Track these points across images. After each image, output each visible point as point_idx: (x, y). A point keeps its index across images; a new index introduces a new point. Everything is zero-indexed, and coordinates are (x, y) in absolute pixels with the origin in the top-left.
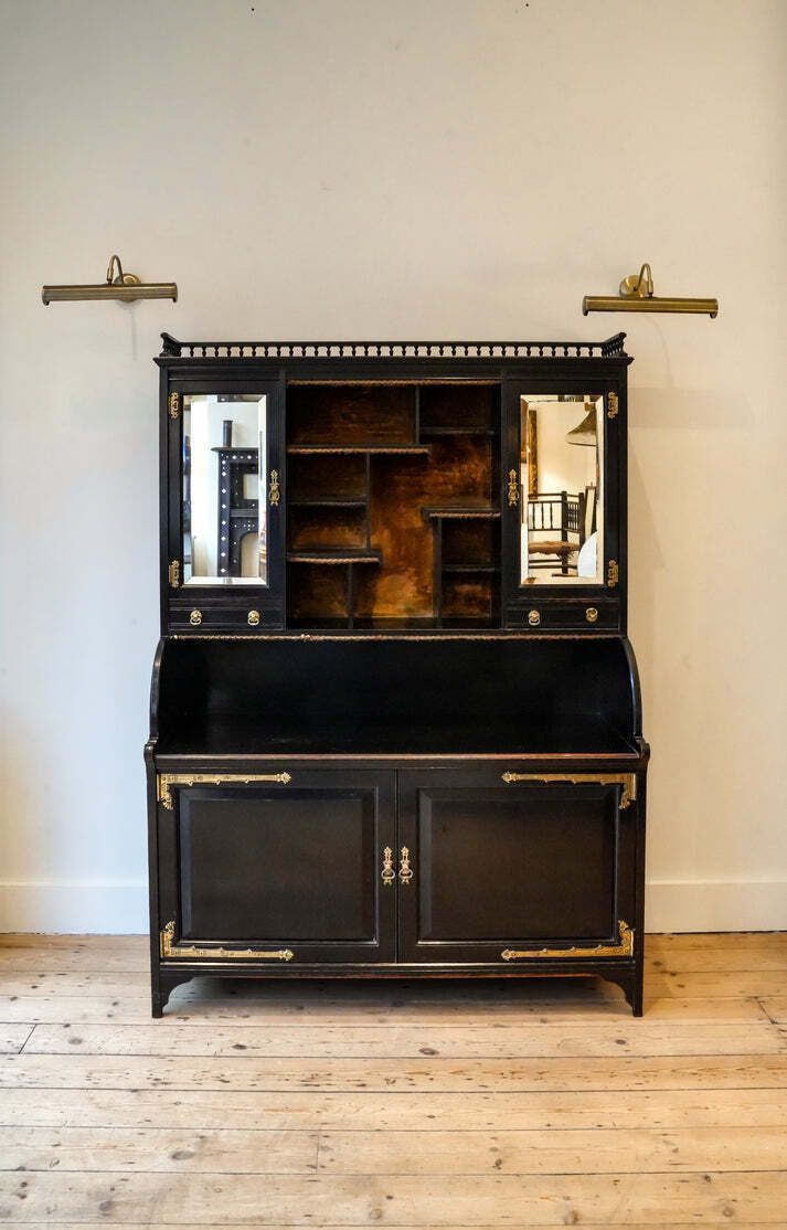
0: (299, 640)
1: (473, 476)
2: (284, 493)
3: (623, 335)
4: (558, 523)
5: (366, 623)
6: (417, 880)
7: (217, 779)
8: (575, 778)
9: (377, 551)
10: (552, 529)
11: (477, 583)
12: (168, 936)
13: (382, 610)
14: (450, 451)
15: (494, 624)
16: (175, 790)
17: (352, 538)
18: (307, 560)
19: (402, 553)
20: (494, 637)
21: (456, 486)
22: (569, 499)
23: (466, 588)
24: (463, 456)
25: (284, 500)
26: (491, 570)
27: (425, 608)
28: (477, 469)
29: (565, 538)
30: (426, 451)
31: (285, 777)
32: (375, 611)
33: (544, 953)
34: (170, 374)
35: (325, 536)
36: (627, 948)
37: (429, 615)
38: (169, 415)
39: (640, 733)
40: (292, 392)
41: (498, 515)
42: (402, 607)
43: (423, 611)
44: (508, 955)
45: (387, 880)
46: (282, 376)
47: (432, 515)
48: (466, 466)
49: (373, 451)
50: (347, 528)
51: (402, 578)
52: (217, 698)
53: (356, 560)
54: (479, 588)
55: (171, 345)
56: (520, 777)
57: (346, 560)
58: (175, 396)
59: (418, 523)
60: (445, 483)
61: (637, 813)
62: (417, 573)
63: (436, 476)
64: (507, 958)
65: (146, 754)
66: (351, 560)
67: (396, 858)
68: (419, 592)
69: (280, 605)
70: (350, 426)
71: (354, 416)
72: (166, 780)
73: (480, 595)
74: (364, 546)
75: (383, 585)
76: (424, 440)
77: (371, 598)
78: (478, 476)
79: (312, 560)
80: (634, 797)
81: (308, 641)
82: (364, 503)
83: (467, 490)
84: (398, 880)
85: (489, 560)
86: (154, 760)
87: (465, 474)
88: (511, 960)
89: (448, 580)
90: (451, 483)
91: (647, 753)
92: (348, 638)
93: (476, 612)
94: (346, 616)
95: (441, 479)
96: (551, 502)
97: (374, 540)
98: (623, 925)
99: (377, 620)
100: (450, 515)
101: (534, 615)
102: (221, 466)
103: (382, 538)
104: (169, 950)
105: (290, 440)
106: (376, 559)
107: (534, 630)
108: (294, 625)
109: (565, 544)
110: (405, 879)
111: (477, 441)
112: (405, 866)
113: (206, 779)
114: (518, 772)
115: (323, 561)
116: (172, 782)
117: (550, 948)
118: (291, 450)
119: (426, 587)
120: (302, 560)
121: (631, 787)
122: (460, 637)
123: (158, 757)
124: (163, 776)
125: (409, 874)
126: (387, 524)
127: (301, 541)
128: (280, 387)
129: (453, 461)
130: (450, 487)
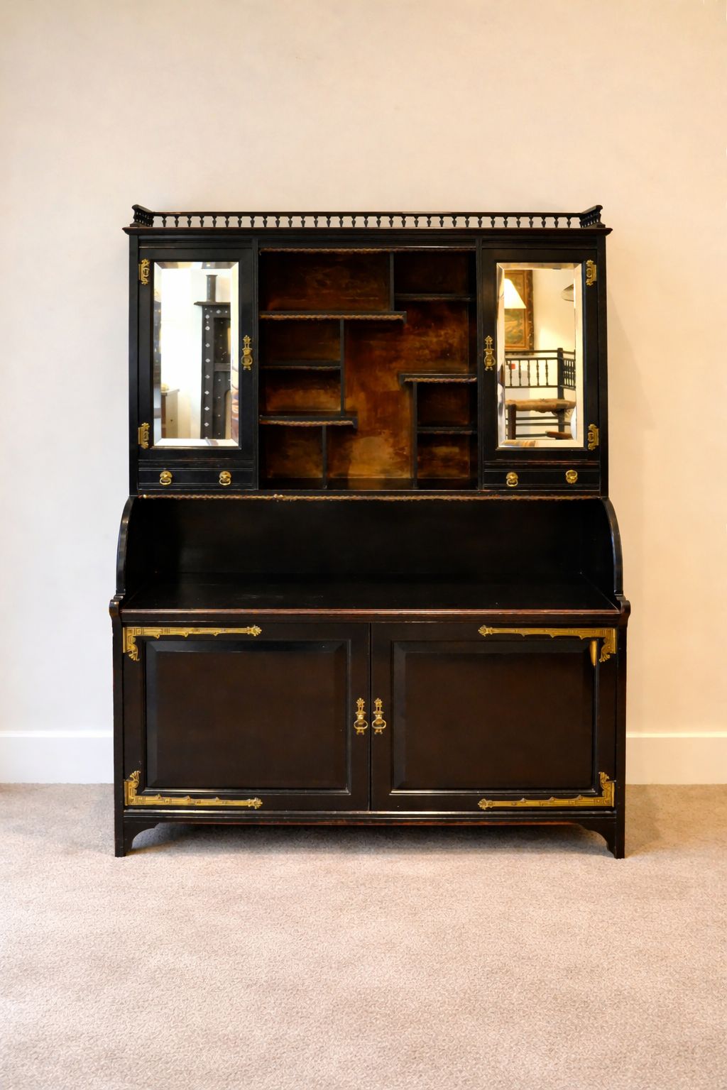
0: (271, 500)
1: (450, 341)
2: (257, 357)
3: (599, 208)
4: (554, 380)
5: (341, 483)
6: (390, 729)
7: (185, 632)
8: (553, 632)
9: (352, 414)
10: (547, 386)
11: (453, 445)
12: (132, 785)
13: (356, 471)
14: (427, 317)
15: (471, 485)
16: (142, 642)
17: (326, 400)
18: (281, 423)
19: (379, 416)
20: (472, 498)
21: (432, 351)
22: (565, 356)
23: (442, 451)
24: (440, 322)
25: (257, 364)
26: (469, 432)
27: (402, 469)
28: (452, 335)
29: (561, 395)
30: (401, 317)
31: (255, 631)
32: (351, 472)
33: (523, 803)
34: (140, 242)
35: (300, 398)
36: (608, 797)
37: (407, 475)
38: (140, 282)
39: (620, 591)
40: (265, 259)
41: (474, 379)
42: (378, 468)
43: (400, 473)
44: (484, 804)
45: (360, 730)
46: (255, 244)
47: (407, 380)
48: (442, 333)
49: (346, 317)
50: (322, 391)
51: (378, 440)
52: (188, 557)
53: (330, 423)
54: (456, 450)
55: (142, 215)
56: (497, 631)
57: (319, 423)
58: (145, 263)
59: (394, 386)
60: (421, 348)
61: (617, 666)
62: (395, 435)
63: (411, 343)
64: (484, 807)
65: (112, 610)
66: (325, 423)
67: (369, 709)
68: (397, 454)
69: (252, 466)
70: (325, 291)
71: (328, 282)
72: (132, 633)
73: (458, 457)
74: (339, 409)
75: (359, 447)
76: (399, 307)
77: (346, 459)
78: (455, 341)
79: (285, 423)
80: (614, 650)
81: (281, 501)
82: (339, 367)
83: (444, 354)
84: (370, 730)
85: (466, 423)
86: (120, 614)
87: (441, 339)
88: (488, 809)
89: (424, 442)
90: (428, 347)
91: (628, 610)
92: (323, 498)
93: (454, 473)
94: (321, 476)
95: (418, 345)
96: (546, 359)
97: (349, 403)
98: (604, 776)
99: (353, 480)
100: (425, 380)
101: (511, 477)
102: (204, 321)
103: (358, 401)
104: (133, 798)
105: (263, 306)
106: (351, 422)
107: (511, 491)
108: (266, 485)
109: (561, 402)
110: (379, 730)
111: (455, 306)
112: (379, 717)
113: (174, 631)
114: (494, 626)
115: (297, 423)
116: (139, 634)
117: (528, 798)
118: (263, 316)
119: (403, 449)
120: (275, 422)
121: (610, 641)
122: (437, 497)
123: (125, 611)
124: (129, 628)
125: (383, 725)
126: (363, 387)
127: (275, 402)
128: (253, 255)
129: (430, 327)
130: (427, 352)
